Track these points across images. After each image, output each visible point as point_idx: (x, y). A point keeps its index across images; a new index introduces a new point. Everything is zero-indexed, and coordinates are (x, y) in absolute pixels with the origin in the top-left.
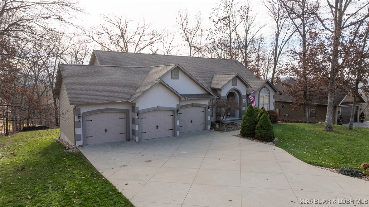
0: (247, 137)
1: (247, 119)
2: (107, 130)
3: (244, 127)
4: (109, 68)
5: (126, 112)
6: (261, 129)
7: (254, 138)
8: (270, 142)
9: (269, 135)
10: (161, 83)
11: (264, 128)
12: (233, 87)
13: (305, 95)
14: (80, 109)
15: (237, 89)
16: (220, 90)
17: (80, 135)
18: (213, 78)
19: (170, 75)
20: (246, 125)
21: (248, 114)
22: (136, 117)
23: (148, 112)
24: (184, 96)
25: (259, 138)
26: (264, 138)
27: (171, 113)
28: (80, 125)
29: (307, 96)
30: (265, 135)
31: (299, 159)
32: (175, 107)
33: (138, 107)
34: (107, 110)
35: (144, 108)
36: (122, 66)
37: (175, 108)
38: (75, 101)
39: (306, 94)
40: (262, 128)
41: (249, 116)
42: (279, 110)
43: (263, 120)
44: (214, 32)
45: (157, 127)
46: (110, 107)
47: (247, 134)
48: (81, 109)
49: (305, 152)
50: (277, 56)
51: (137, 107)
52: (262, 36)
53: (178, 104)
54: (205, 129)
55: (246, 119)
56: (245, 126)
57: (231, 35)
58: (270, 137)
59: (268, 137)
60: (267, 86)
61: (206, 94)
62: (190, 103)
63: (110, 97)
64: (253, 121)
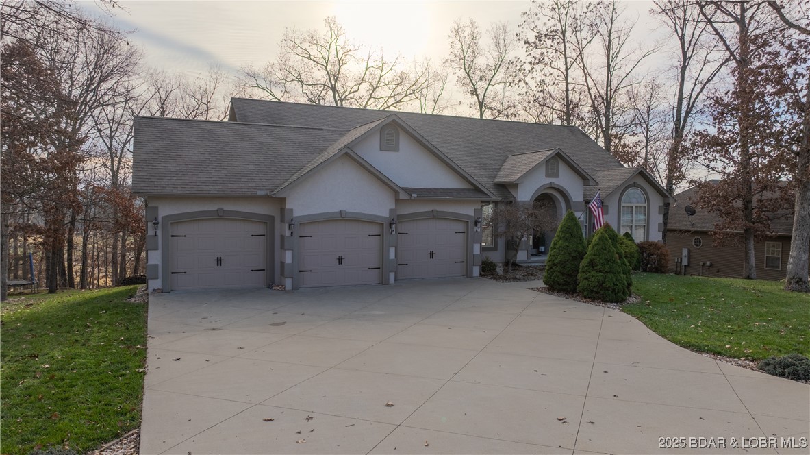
0: (559, 291)
1: (560, 247)
2: (220, 260)
3: (551, 268)
4: (246, 128)
5: (268, 221)
6: (590, 270)
7: (575, 295)
8: (612, 302)
9: (609, 285)
10: (346, 154)
11: (599, 267)
12: (548, 181)
13: (746, 208)
14: (157, 207)
15: (557, 185)
16: (515, 185)
17: (157, 265)
18: (505, 161)
19: (375, 142)
20: (556, 262)
21: (563, 235)
22: (287, 233)
23: (318, 222)
24: (409, 191)
25: (585, 293)
26: (597, 293)
27: (375, 230)
28: (157, 243)
29: (752, 211)
30: (601, 284)
31: (663, 336)
32: (386, 214)
33: (292, 210)
34: (220, 215)
35: (306, 213)
36: (278, 125)
37: (387, 218)
38: (145, 188)
39: (749, 205)
40: (593, 267)
41: (566, 239)
42: (689, 251)
43: (596, 248)
44: (528, 67)
45: (340, 260)
46: (229, 207)
47: (559, 284)
48: (159, 209)
49: (693, 326)
50: (682, 119)
51: (288, 209)
52: (657, 82)
53: (394, 208)
54: (468, 274)
55: (557, 246)
56: (554, 265)
57: (567, 74)
58: (614, 290)
59: (607, 289)
60: (641, 181)
61: (468, 190)
62: (427, 208)
63: (229, 185)
64: (575, 251)
